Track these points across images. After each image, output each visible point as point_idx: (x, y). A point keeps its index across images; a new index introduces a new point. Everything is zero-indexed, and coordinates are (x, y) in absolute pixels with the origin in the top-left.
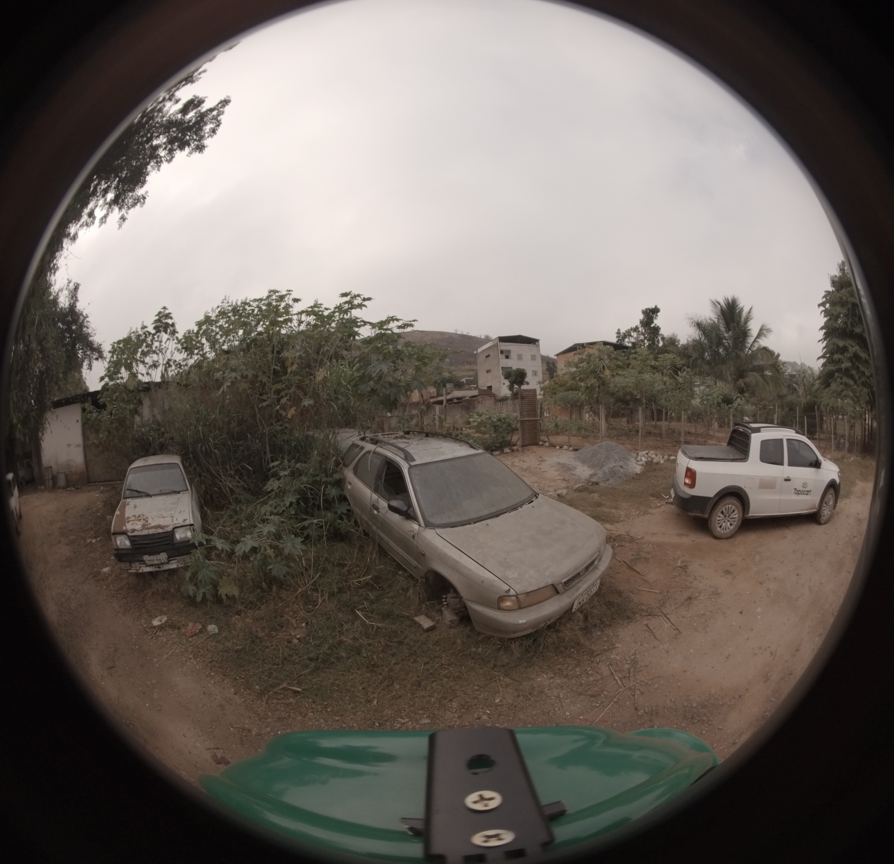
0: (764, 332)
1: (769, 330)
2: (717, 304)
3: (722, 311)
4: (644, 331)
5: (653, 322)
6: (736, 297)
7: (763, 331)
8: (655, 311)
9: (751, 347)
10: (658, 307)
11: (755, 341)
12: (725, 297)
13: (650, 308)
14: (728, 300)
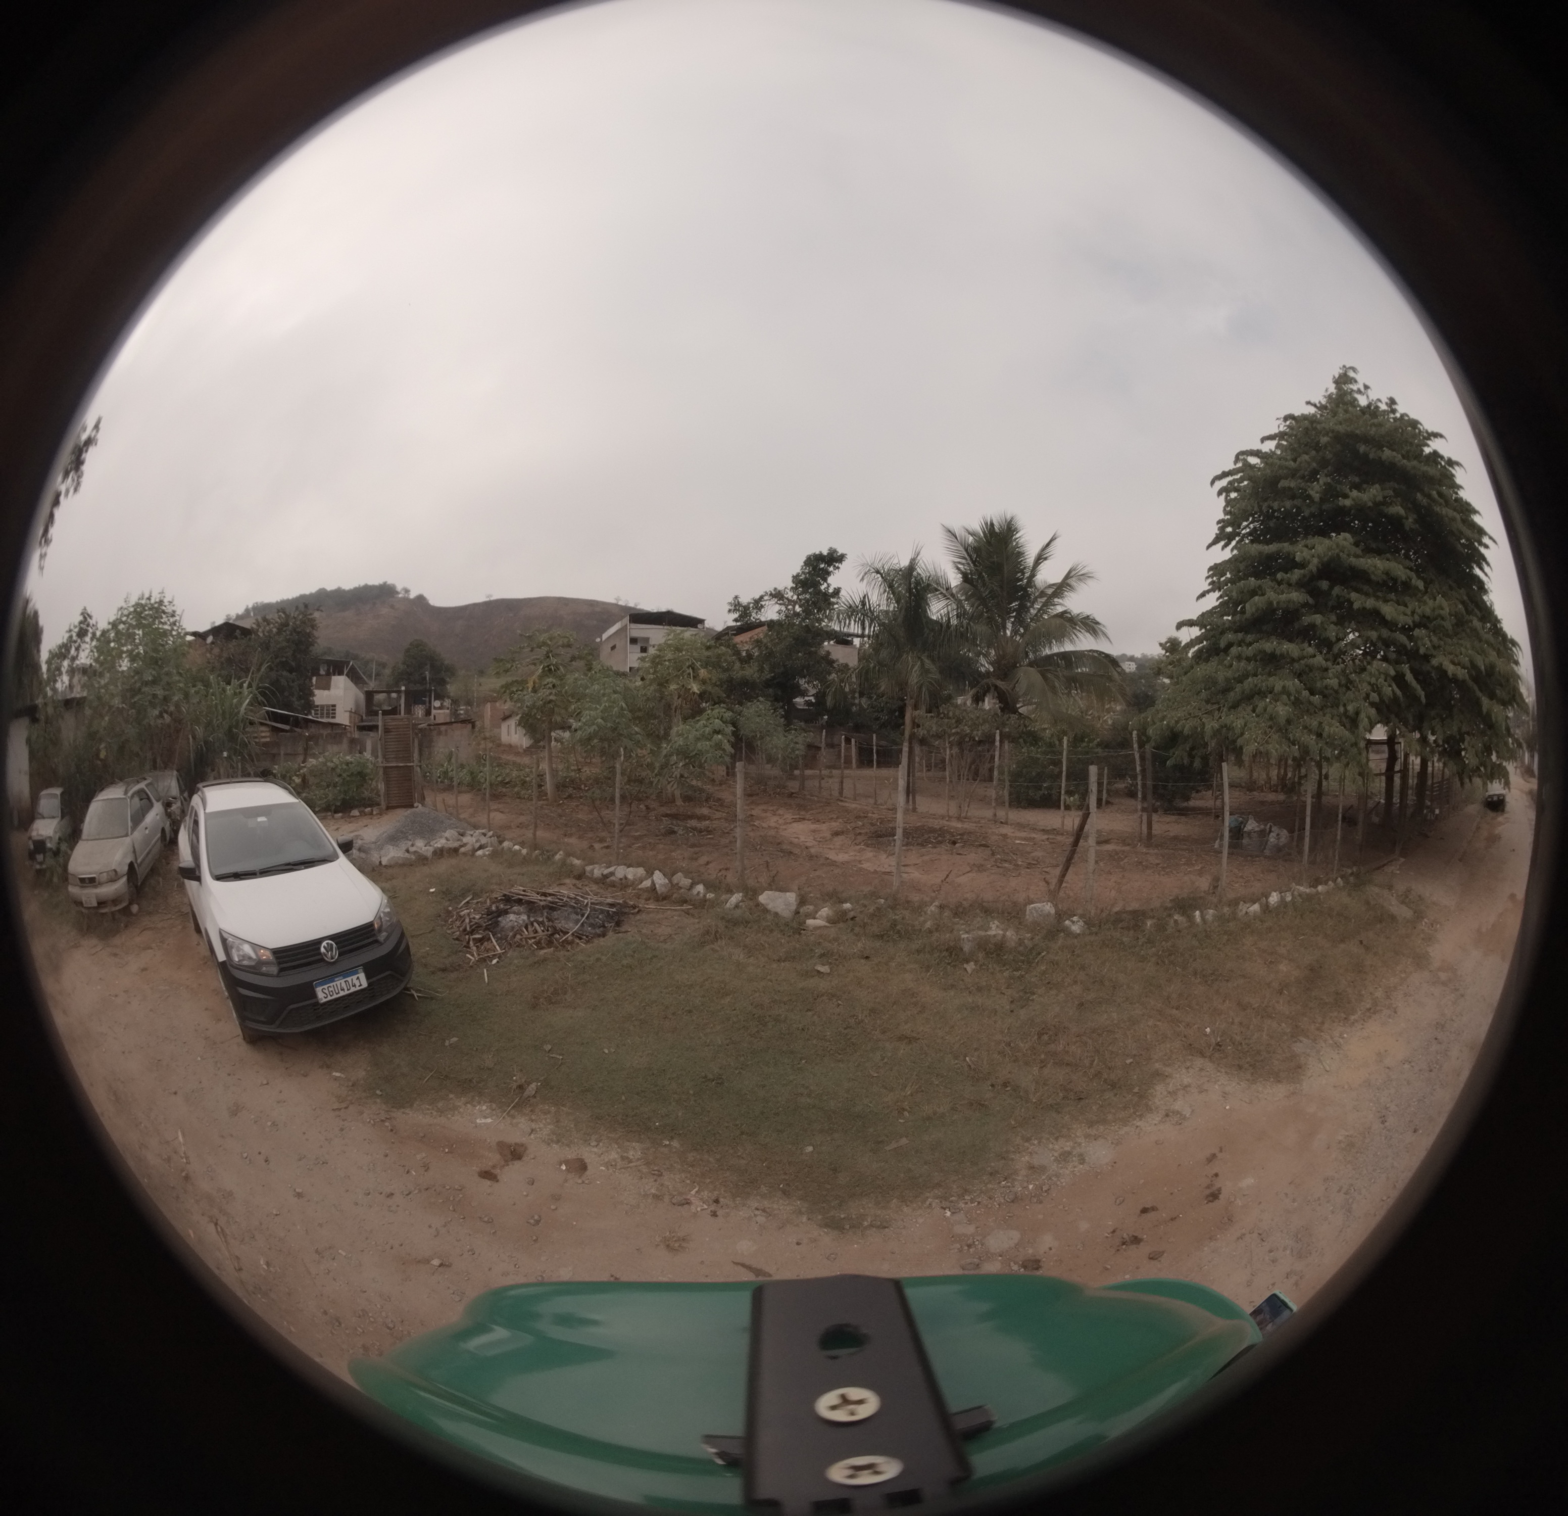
1: (1084, 577)
4: (797, 597)
5: (825, 580)
7: (1069, 581)
8: (833, 559)
9: (1036, 614)
10: (841, 551)
11: (1046, 603)
12: (984, 518)
13: (817, 553)
14: (992, 524)
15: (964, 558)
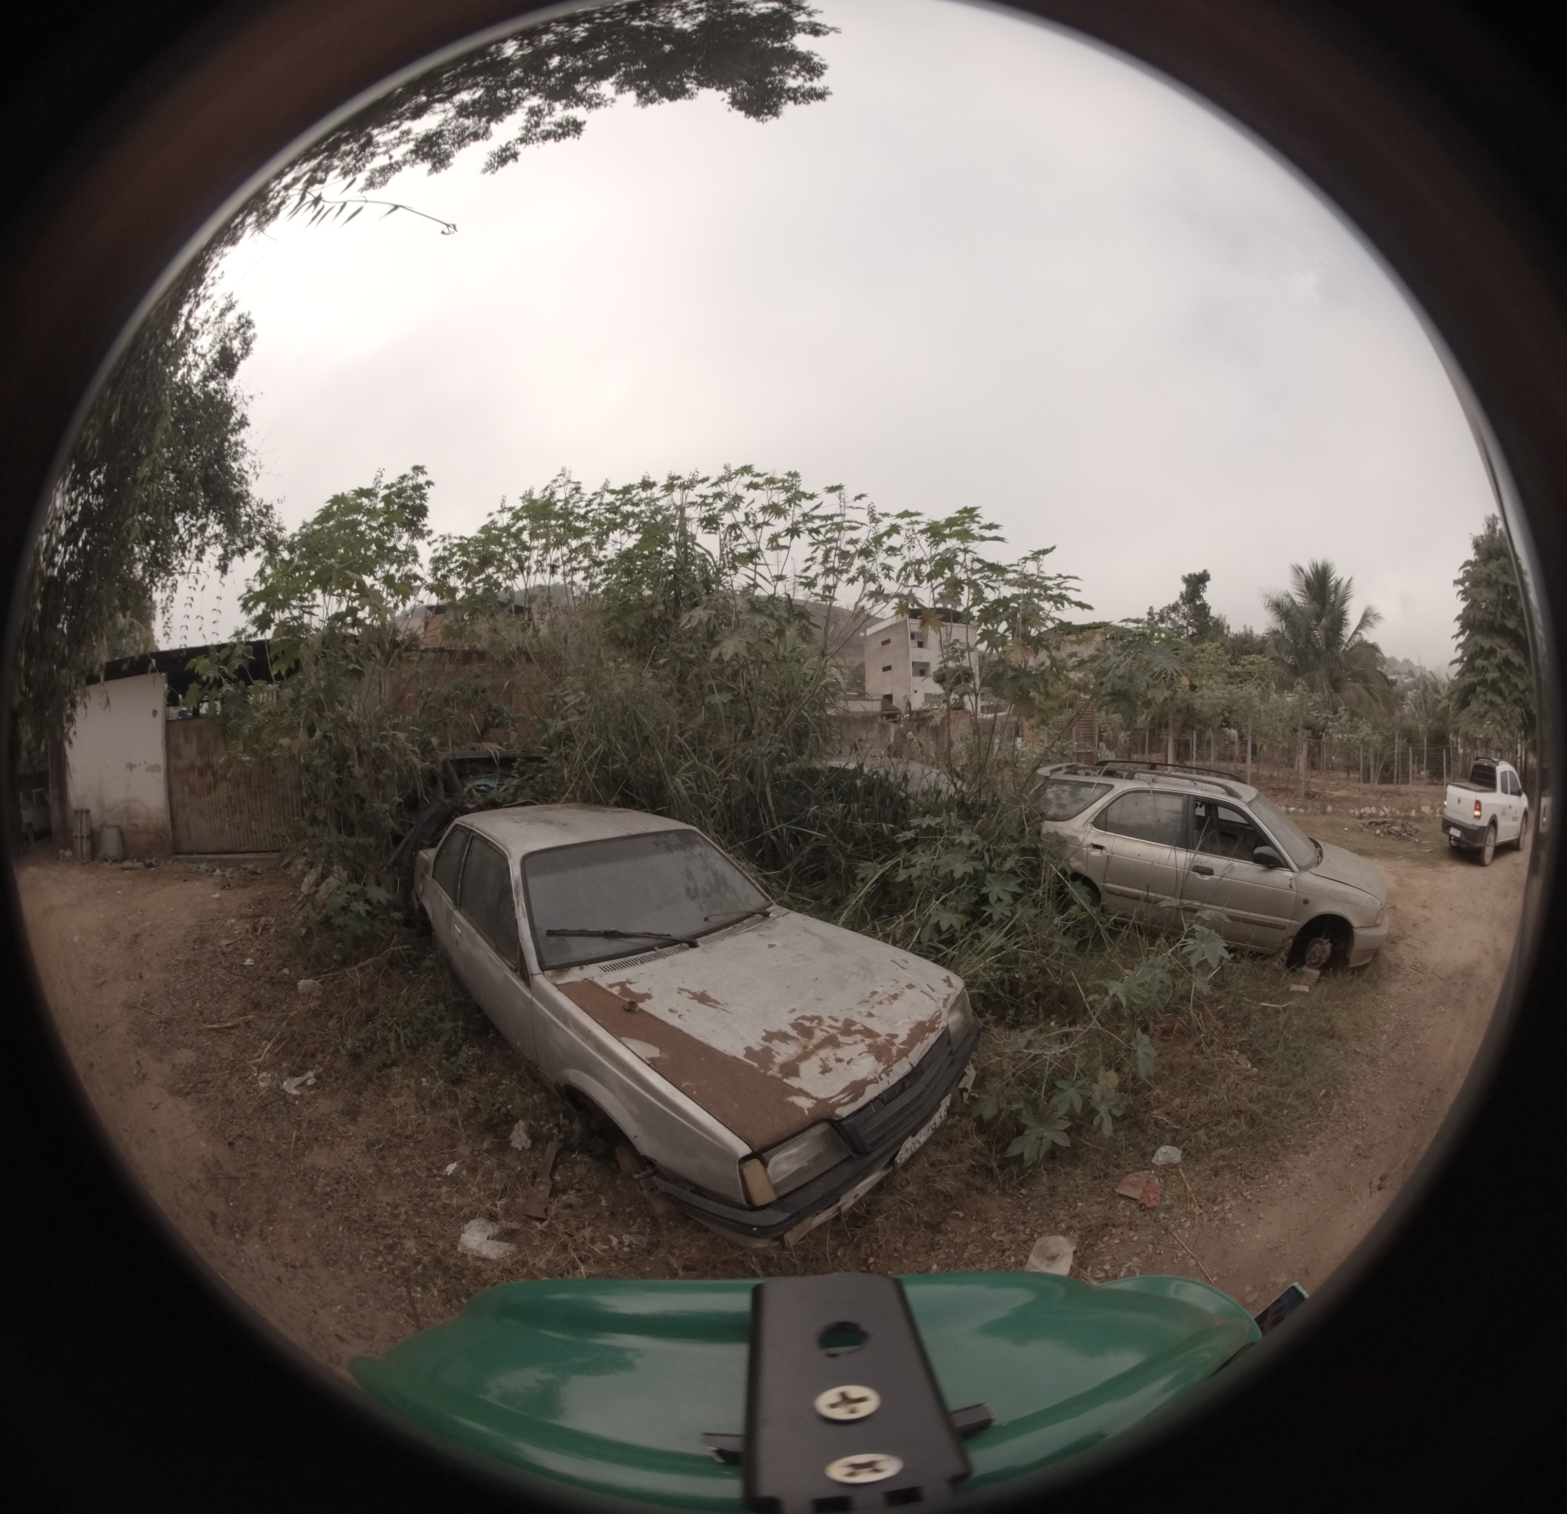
0: (1371, 619)
1: (1377, 617)
2: (1300, 572)
3: (1308, 584)
4: (1186, 611)
5: (1200, 598)
6: (1329, 562)
7: (1367, 618)
8: (1204, 578)
9: (1349, 641)
10: (1209, 571)
11: (1355, 633)
15: (1306, 594)
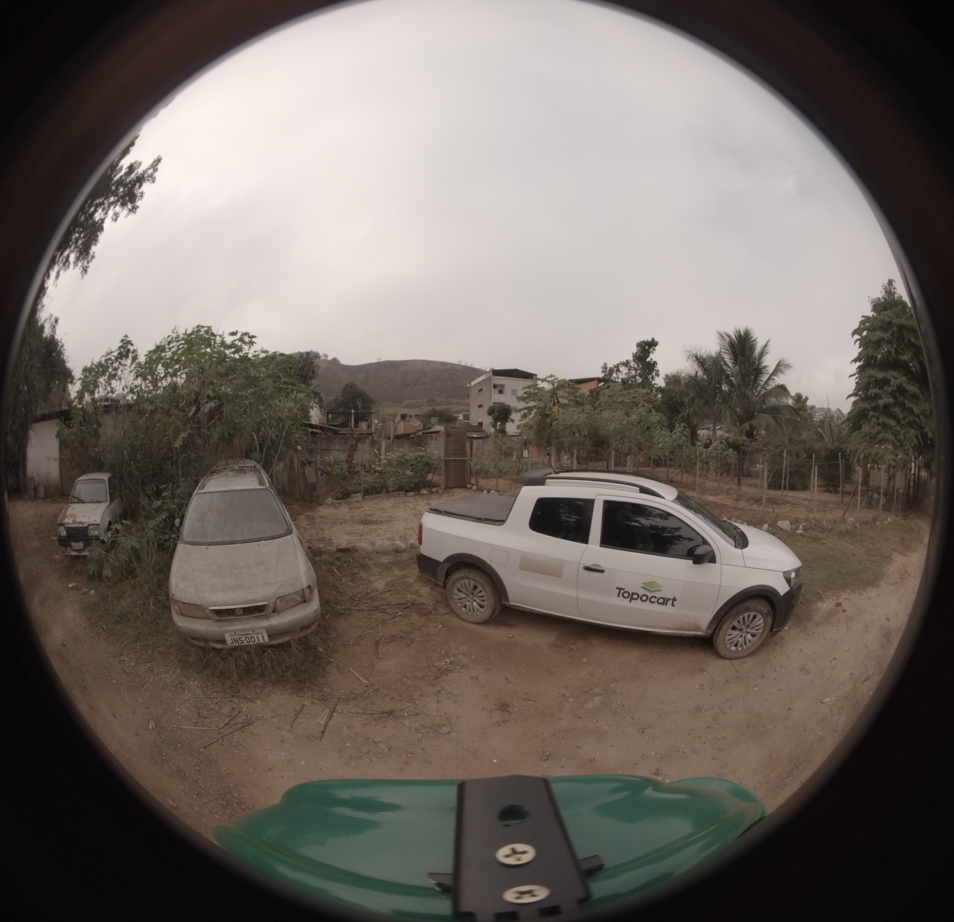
0: (782, 368)
1: (787, 366)
2: (725, 336)
3: (732, 344)
4: (636, 366)
5: (648, 356)
6: (749, 328)
7: (780, 368)
8: (652, 344)
9: (764, 385)
10: (656, 340)
11: (769, 379)
12: (735, 328)
13: (646, 340)
14: (740, 332)
15: (728, 350)
